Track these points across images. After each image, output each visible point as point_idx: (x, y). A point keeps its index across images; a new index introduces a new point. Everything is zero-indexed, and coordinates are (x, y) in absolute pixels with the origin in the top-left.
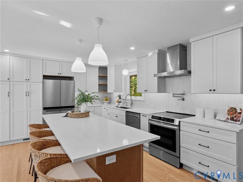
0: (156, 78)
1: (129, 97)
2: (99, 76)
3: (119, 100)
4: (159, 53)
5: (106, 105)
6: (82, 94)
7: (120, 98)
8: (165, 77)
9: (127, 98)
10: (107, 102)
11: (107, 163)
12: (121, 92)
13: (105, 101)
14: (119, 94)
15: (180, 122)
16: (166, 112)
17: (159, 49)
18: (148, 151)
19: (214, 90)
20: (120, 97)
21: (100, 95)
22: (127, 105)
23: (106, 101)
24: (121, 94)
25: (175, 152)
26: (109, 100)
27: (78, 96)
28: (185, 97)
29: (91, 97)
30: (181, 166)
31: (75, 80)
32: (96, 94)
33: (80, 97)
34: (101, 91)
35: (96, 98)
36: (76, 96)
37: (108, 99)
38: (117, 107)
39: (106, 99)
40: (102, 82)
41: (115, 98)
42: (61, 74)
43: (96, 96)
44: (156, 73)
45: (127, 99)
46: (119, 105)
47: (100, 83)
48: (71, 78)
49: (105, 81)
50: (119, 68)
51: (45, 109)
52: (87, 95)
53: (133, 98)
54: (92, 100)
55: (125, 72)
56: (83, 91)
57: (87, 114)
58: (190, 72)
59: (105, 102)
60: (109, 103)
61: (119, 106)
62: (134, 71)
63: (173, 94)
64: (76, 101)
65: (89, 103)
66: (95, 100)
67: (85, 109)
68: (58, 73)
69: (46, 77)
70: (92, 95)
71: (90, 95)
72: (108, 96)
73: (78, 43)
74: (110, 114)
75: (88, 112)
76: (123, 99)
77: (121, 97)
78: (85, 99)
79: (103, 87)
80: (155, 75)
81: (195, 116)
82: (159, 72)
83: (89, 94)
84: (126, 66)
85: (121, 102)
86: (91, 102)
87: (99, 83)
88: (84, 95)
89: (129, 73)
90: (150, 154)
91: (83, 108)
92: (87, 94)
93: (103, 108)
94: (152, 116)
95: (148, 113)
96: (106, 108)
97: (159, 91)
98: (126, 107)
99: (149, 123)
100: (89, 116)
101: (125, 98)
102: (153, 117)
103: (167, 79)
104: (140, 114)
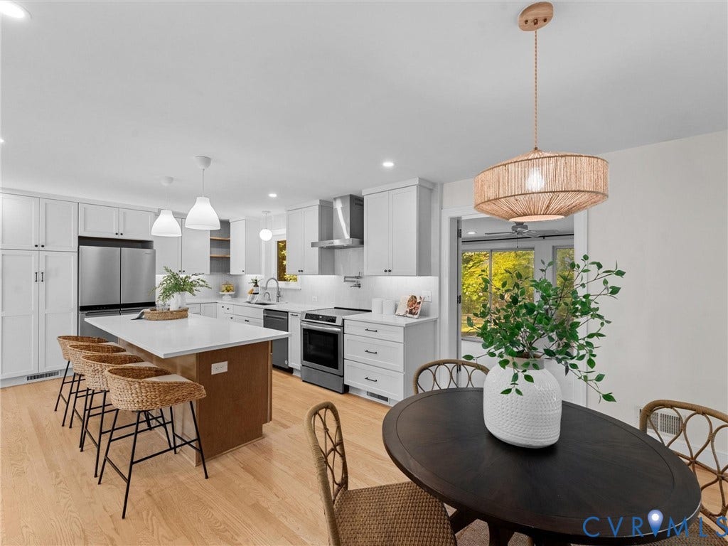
0: (316, 249)
1: (273, 284)
2: (211, 239)
3: (255, 289)
4: (321, 207)
5: (227, 299)
6: (174, 276)
7: (256, 285)
8: (334, 248)
9: (268, 286)
10: (230, 295)
11: (214, 372)
12: (260, 273)
13: (225, 293)
14: (254, 277)
15: (343, 320)
16: (335, 308)
17: (322, 199)
18: (300, 376)
19: (390, 271)
20: (256, 283)
21: (213, 280)
22: (270, 300)
23: (228, 291)
24: (258, 277)
25: (337, 368)
26: (233, 290)
27: (166, 281)
28: (361, 281)
29: (191, 282)
30: (346, 389)
31: (154, 248)
32: (201, 277)
33: (168, 282)
34: (217, 272)
35: (201, 283)
36: (157, 283)
37: (232, 288)
38: (249, 303)
39: (229, 289)
40: (219, 253)
41: (247, 285)
42: (122, 234)
43: (202, 281)
44: (317, 240)
45: (270, 288)
46: (253, 299)
47: (213, 255)
48: (145, 244)
49: (225, 250)
50: (254, 226)
51: (82, 308)
52: (184, 278)
53: (282, 284)
54: (194, 288)
55: (266, 235)
56: (175, 271)
57: (184, 313)
58: (362, 243)
59: (224, 295)
60: (235, 296)
61: (254, 301)
62: (282, 234)
63: (345, 277)
64: (158, 292)
65: (187, 293)
66: (198, 288)
67: (179, 304)
68: (114, 233)
69: (83, 241)
70: (194, 278)
71: (190, 278)
72: (232, 281)
73: (165, 184)
74: (234, 317)
75: (186, 310)
76: (263, 288)
77: (258, 284)
78: (179, 285)
79: (221, 264)
80: (313, 245)
81: (371, 311)
82: (321, 239)
83: (186, 277)
84: (267, 223)
85: (257, 294)
86: (191, 291)
87: (211, 253)
88: (176, 279)
89: (273, 236)
90: (303, 381)
91: (174, 302)
92: (183, 276)
93: (219, 305)
94: (307, 314)
95: (300, 311)
96: (226, 307)
97: (322, 271)
98: (269, 302)
99: (301, 326)
100: (187, 317)
101: (265, 286)
102: (308, 316)
103: (336, 250)
104: (287, 312)
